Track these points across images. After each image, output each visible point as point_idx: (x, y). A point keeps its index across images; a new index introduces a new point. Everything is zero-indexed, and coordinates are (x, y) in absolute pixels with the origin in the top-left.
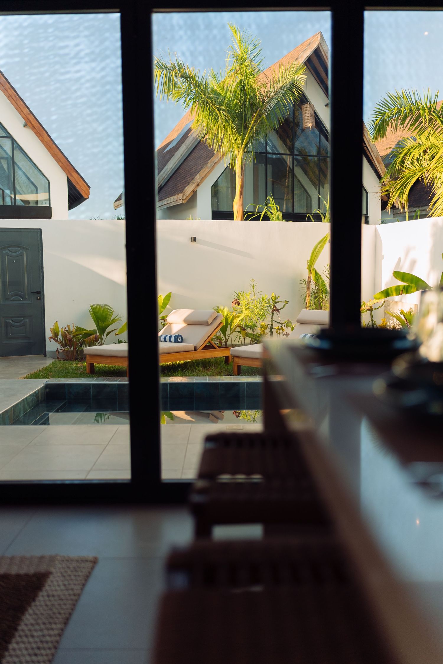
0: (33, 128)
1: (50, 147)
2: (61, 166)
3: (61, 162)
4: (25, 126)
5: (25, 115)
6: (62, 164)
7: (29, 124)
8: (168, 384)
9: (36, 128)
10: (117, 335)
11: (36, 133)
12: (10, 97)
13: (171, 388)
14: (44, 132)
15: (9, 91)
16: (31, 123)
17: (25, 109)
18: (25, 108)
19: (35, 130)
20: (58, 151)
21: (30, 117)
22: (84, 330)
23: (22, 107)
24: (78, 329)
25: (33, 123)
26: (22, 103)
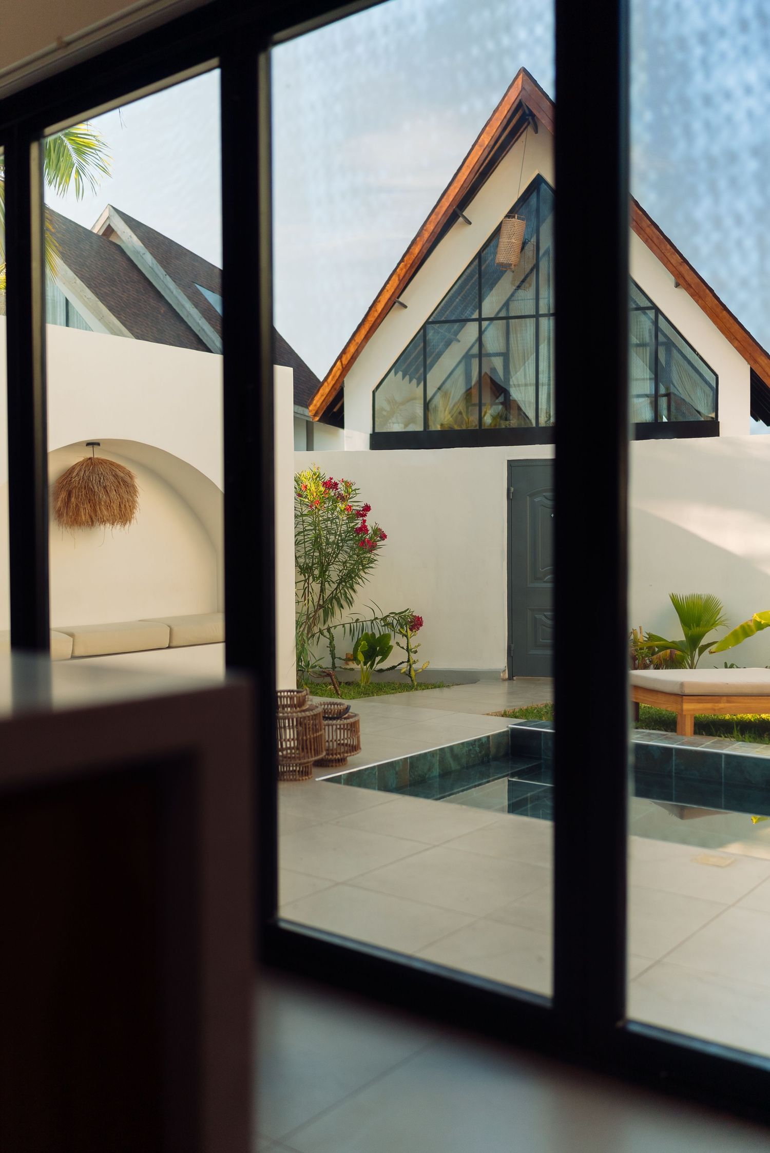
0: (688, 287)
1: (717, 316)
2: (736, 348)
3: (737, 340)
4: (677, 285)
5: (673, 266)
6: (739, 344)
7: (681, 281)
8: (723, 756)
9: (692, 285)
10: (712, 652)
11: (692, 295)
12: (649, 240)
13: (727, 763)
14: (707, 290)
15: (648, 230)
16: (684, 278)
17: (674, 256)
18: (674, 254)
19: (692, 290)
20: (732, 321)
21: (684, 269)
22: (660, 639)
23: (668, 255)
24: (651, 637)
25: (687, 278)
26: (669, 247)
